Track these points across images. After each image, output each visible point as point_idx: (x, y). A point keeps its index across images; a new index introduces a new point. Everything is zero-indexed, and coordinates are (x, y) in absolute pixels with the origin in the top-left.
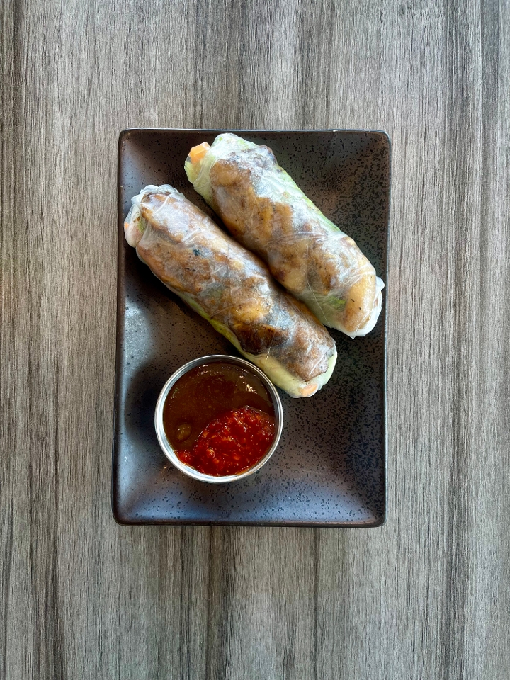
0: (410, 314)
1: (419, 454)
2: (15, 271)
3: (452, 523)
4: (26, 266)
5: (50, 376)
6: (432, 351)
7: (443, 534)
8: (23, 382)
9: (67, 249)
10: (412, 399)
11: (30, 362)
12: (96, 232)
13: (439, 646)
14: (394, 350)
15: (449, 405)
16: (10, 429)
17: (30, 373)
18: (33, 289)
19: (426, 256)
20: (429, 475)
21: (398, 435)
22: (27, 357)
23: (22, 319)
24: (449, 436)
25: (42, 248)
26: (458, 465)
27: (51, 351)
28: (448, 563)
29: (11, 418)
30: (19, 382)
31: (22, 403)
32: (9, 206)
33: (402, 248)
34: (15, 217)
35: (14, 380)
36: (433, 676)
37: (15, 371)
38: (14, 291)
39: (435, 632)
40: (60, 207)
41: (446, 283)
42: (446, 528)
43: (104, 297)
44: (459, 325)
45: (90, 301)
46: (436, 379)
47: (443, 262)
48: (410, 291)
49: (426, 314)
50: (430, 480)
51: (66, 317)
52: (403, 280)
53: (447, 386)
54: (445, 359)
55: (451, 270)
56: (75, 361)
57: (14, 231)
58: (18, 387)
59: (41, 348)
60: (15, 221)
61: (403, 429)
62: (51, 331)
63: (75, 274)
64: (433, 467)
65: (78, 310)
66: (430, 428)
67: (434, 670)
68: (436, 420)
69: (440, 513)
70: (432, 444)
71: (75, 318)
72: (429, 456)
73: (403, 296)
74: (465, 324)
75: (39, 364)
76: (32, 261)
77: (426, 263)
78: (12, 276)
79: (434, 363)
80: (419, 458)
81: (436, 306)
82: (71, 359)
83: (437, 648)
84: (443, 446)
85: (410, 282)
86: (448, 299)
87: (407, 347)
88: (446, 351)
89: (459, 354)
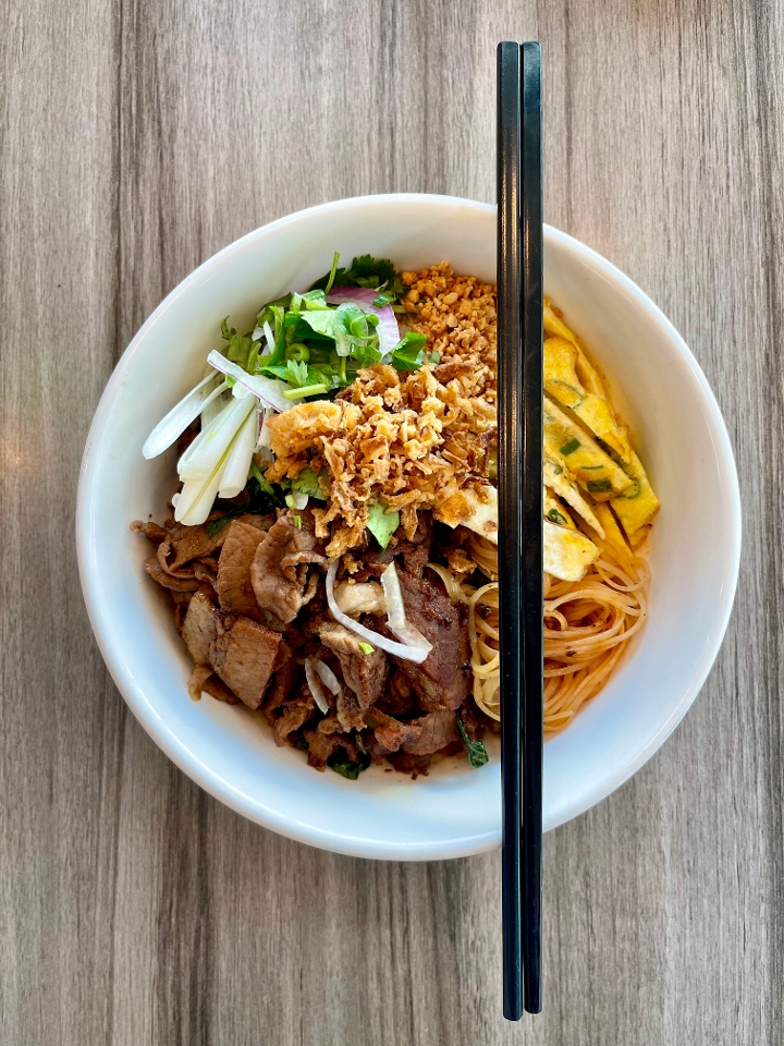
0: (697, 133)
1: (718, 329)
2: (139, 95)
3: (770, 425)
4: (154, 86)
5: (190, 237)
6: (731, 184)
7: (758, 440)
8: (152, 249)
9: (210, 62)
10: (706, 251)
11: (161, 219)
12: (250, 39)
13: (761, 602)
14: (676, 184)
15: (759, 258)
16: (134, 313)
17: (162, 233)
18: (164, 119)
19: (715, 55)
20: (734, 358)
21: (687, 302)
22: (157, 213)
23: (149, 161)
24: (760, 301)
25: (175, 63)
26: (775, 342)
27: (191, 204)
28: (766, 481)
29: (136, 298)
30: (147, 249)
31: (151, 277)
32: (131, 10)
33: (680, 45)
34: (137, 24)
35: (139, 244)
36: (755, 648)
37: (140, 233)
38: (136, 123)
39: (752, 582)
40: (200, 8)
41: (745, 91)
42: (762, 432)
43: (264, 126)
44: (767, 146)
45: (243, 132)
46: (738, 221)
47: (738, 61)
48: (695, 102)
49: (720, 132)
50: (735, 365)
51: (211, 156)
52: (684, 88)
53: (755, 231)
54: (750, 194)
55: (751, 72)
56: (226, 215)
57: (137, 43)
58: (144, 255)
59: (177, 199)
60: (138, 30)
61: (694, 293)
62: (190, 175)
63: (222, 96)
64: (739, 346)
65: (227, 145)
66: (732, 291)
67: (754, 639)
68: (741, 280)
69: (753, 411)
70: (736, 314)
71: (223, 156)
72: (733, 331)
73: (685, 109)
74: (775, 145)
75: (173, 222)
76: (162, 81)
77: (715, 64)
78: (134, 102)
79: (734, 200)
80: (718, 334)
81: (733, 121)
82: (218, 213)
83: (758, 605)
84: (753, 316)
85: (695, 89)
86: (749, 111)
87: (694, 179)
88: (751, 183)
89: (770, 187)
